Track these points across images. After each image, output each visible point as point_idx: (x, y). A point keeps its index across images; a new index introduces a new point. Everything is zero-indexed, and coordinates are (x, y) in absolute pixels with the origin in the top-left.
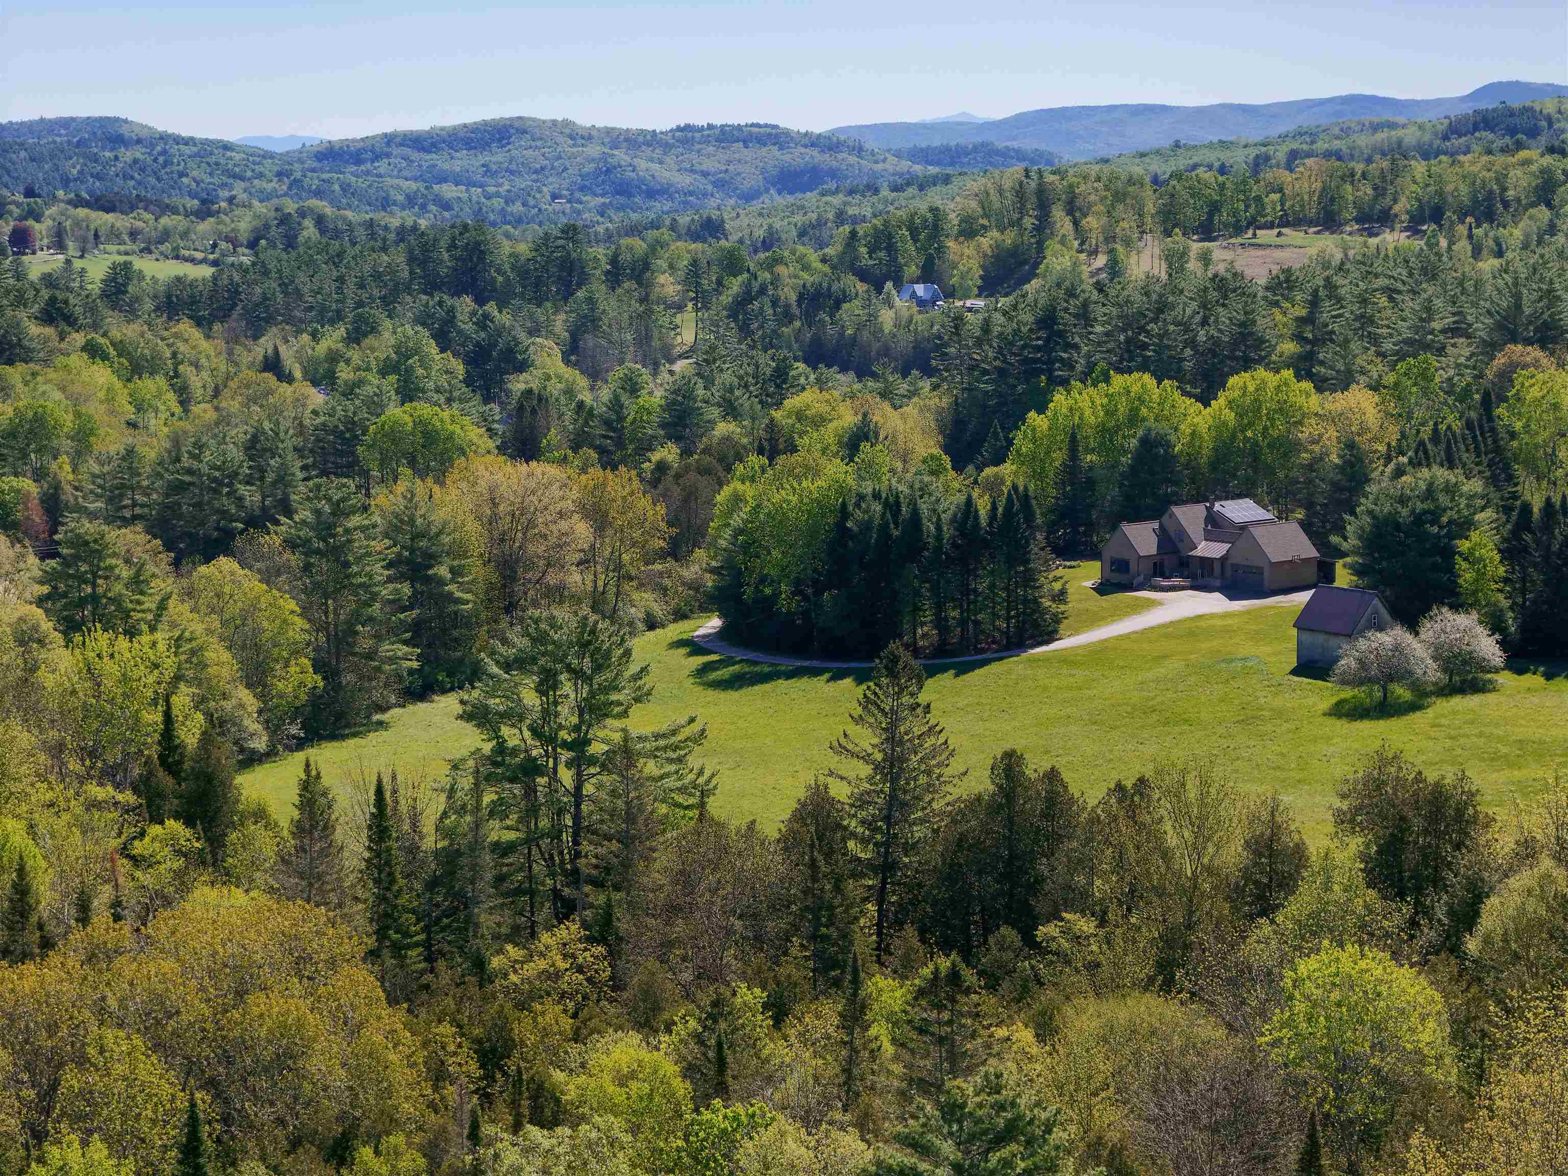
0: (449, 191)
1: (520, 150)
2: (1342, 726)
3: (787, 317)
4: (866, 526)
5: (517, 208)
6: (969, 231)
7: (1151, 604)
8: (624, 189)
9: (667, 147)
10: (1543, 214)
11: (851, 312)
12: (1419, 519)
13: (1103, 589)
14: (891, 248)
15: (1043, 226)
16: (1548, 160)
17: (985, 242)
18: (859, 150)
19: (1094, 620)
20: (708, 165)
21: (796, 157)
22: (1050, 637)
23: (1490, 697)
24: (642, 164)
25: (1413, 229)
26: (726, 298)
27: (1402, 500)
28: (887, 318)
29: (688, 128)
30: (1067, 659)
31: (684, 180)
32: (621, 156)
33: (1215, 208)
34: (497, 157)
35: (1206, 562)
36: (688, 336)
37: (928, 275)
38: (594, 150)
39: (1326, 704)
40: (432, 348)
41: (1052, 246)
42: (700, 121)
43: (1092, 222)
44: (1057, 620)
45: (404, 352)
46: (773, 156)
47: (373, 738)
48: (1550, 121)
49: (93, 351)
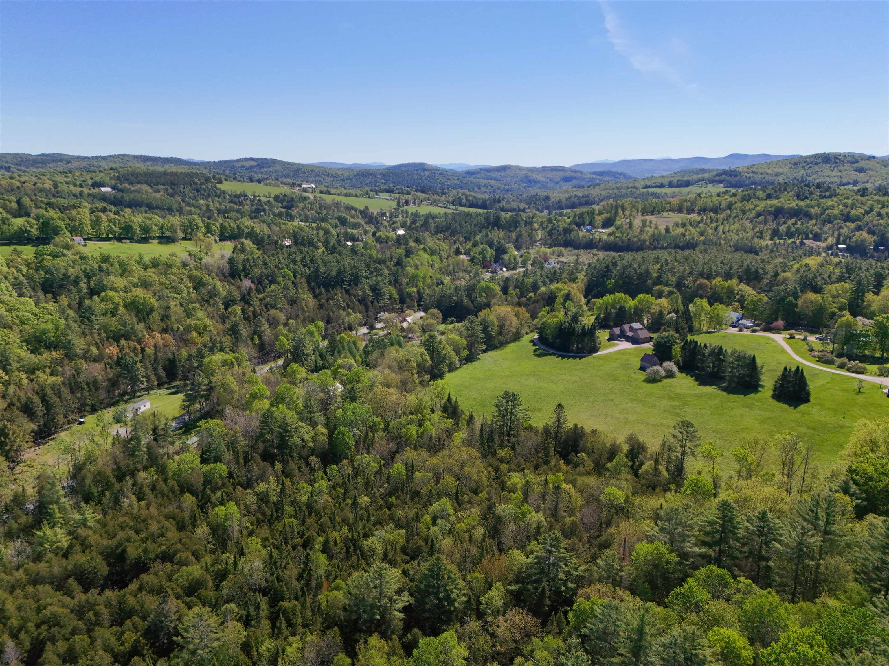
0: (493, 183)
1: (508, 172)
2: (646, 385)
3: (560, 235)
4: (565, 328)
5: (507, 187)
6: (600, 213)
7: (617, 345)
8: (530, 182)
9: (539, 172)
10: (728, 212)
11: (573, 233)
12: (665, 342)
13: (609, 340)
14: (583, 218)
15: (616, 213)
16: (731, 199)
17: (603, 216)
18: (581, 172)
19: (606, 347)
20: (549, 176)
21: (568, 174)
22: (597, 351)
23: (674, 379)
24: (534, 175)
25: (699, 214)
26: (548, 229)
27: (663, 338)
28: (581, 234)
29: (545, 167)
30: (599, 358)
31: (543, 179)
32: (530, 174)
33: (654, 208)
34: (503, 174)
35: (629, 336)
36: (540, 236)
37: (590, 224)
38: (524, 172)
39: (643, 378)
40: (489, 249)
41: (618, 218)
42: (547, 165)
43: (627, 213)
44: (599, 348)
45: (484, 250)
46: (562, 174)
47: (478, 362)
48: (740, 173)
49: (425, 250)
